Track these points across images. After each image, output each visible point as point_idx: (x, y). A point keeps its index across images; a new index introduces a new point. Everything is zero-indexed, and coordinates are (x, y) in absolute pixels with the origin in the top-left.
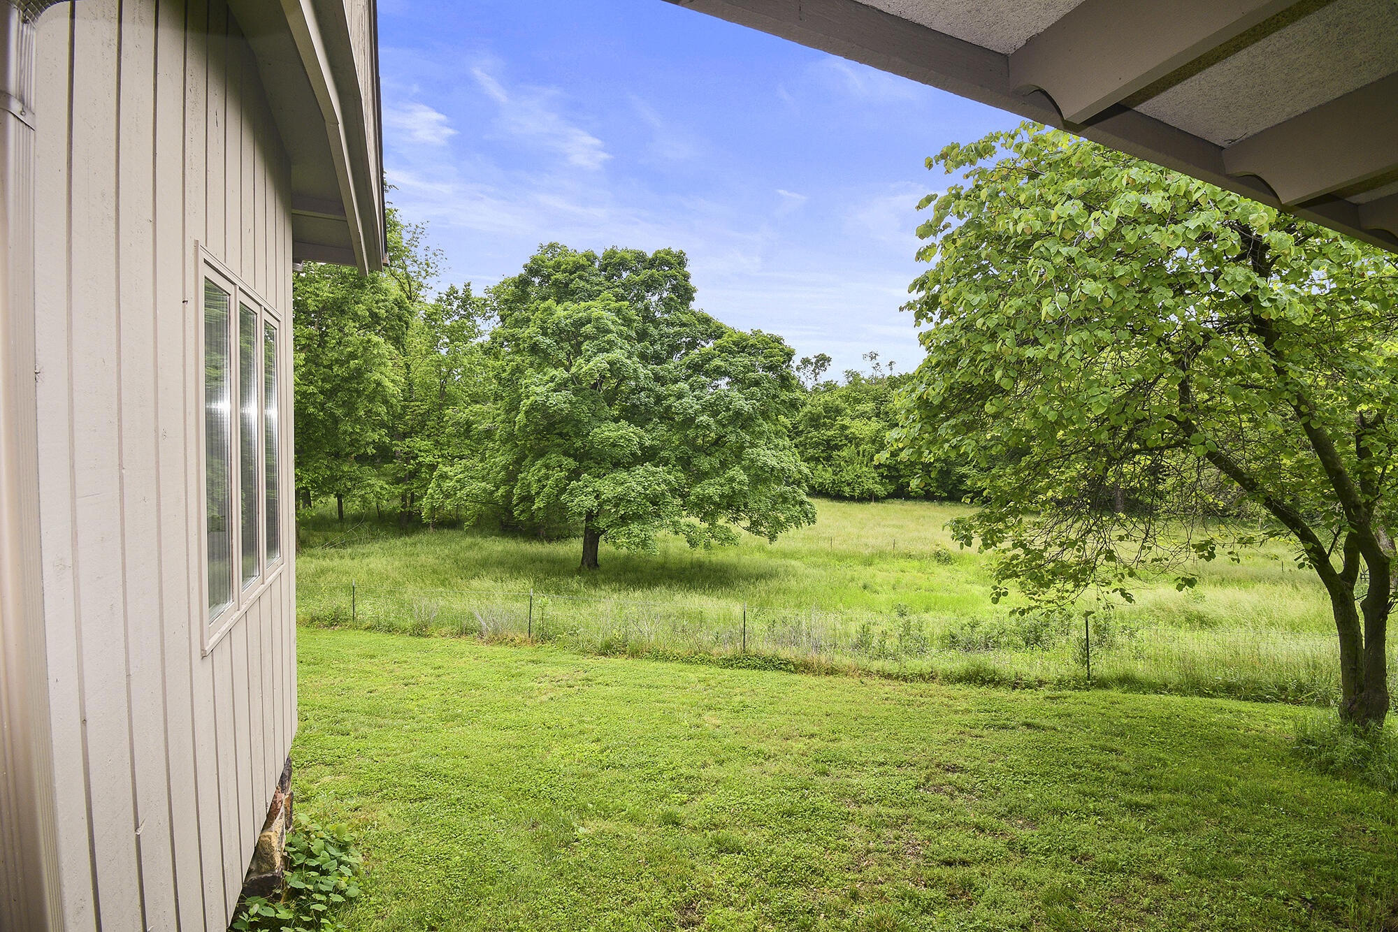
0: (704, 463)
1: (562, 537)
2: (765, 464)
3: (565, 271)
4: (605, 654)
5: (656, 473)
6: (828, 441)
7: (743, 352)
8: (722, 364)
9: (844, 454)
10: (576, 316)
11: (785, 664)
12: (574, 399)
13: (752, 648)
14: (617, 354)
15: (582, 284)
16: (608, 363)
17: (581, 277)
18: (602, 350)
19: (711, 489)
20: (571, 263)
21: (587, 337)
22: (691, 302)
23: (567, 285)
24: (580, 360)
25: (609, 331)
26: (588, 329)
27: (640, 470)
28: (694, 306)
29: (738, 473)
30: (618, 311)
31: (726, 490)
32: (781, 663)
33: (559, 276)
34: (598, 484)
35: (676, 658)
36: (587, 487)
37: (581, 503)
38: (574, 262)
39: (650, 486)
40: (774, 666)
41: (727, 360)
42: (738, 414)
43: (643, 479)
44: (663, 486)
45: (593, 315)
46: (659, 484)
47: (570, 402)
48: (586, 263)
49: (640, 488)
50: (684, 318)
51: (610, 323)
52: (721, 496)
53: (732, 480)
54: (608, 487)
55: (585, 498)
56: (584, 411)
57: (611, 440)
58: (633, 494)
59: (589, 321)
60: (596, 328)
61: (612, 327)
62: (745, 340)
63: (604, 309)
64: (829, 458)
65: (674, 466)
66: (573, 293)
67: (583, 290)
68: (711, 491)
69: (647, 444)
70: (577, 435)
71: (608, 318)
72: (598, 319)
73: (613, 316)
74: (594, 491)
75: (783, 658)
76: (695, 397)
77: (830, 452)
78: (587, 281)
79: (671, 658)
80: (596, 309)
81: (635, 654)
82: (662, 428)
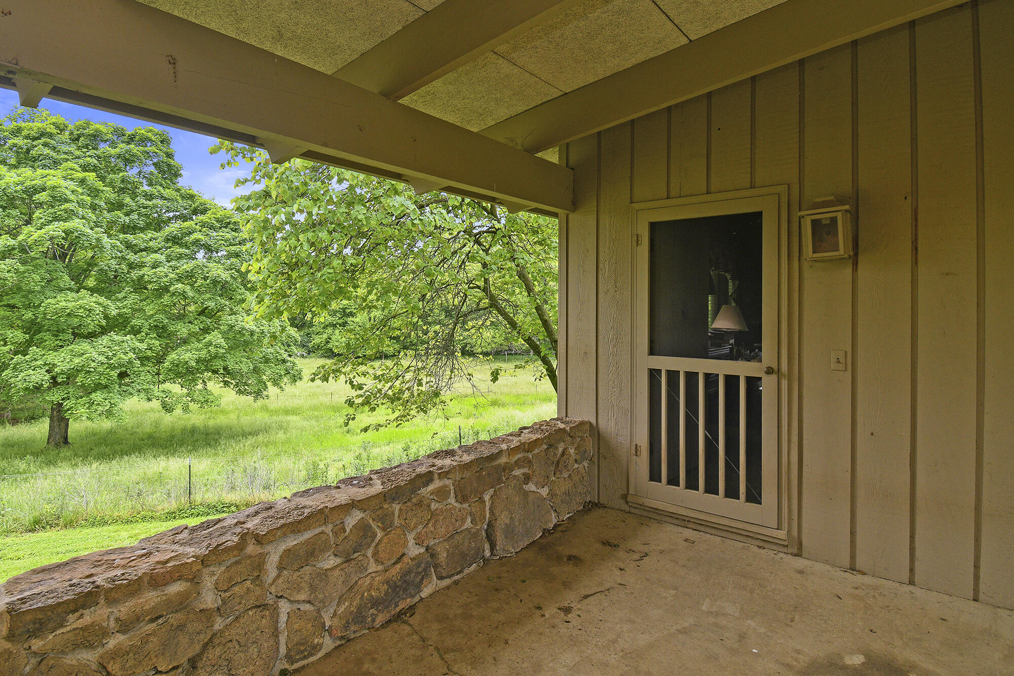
0: (182, 330)
1: (32, 418)
2: (243, 329)
3: (27, 137)
4: (32, 531)
5: (123, 342)
6: (344, 309)
7: (226, 227)
8: (202, 237)
9: (357, 320)
10: (28, 183)
11: (229, 507)
12: (22, 268)
13: (198, 498)
14: (75, 224)
15: (47, 151)
16: (64, 232)
17: (45, 145)
18: (56, 219)
19: (187, 355)
20: (35, 129)
21: (40, 205)
22: (179, 179)
23: (28, 151)
24: (29, 228)
25: (67, 201)
26: (43, 197)
27: (105, 340)
28: (181, 182)
29: (215, 337)
30: (82, 182)
31: (203, 354)
32: (224, 507)
33: (19, 141)
34: (51, 357)
35: (115, 521)
36: (36, 360)
37: (27, 378)
38: (39, 128)
39: (114, 355)
40: (217, 510)
41: (208, 235)
42: (215, 282)
43: (106, 350)
44: (131, 355)
45: (49, 184)
46: (126, 353)
47: (17, 271)
48: (55, 131)
49: (102, 358)
50: (167, 193)
51: (68, 193)
52: (198, 361)
53: (210, 344)
54: (63, 360)
55: (32, 372)
56: (35, 279)
57: (68, 311)
58: (93, 364)
59: (44, 190)
60: (52, 197)
61: (72, 197)
62: (228, 218)
63: (65, 178)
64: (344, 324)
65: (147, 334)
66: (35, 160)
67: (47, 157)
68: (187, 356)
69: (113, 313)
70: (27, 307)
71: (67, 187)
72: (54, 188)
73: (72, 185)
74: (45, 364)
75: (227, 502)
76: (171, 266)
77: (345, 318)
78: (54, 148)
79: (109, 522)
80: (54, 178)
81: (70, 524)
82: (134, 298)
